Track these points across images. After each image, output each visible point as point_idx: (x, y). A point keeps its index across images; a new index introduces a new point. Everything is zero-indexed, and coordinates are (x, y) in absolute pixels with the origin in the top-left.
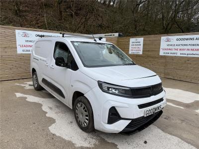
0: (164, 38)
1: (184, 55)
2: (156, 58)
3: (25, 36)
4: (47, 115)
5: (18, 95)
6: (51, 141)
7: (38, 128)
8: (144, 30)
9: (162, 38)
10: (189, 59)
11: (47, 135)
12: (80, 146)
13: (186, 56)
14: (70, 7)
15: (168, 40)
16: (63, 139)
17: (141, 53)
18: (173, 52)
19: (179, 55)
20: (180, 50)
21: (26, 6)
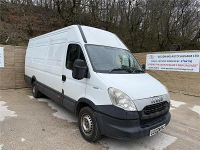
0: (148, 55)
1: (164, 69)
9: (147, 55)
10: (167, 73)
15: (152, 57)
18: (156, 66)
20: (161, 65)
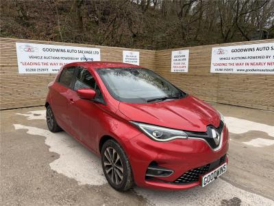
1: (242, 72)
2: (206, 76)
3: (29, 50)
4: (51, 150)
5: (18, 127)
6: (50, 179)
7: (36, 165)
8: (195, 39)
10: (248, 77)
11: (46, 172)
12: (85, 184)
13: (244, 72)
14: (94, 11)
15: (221, 53)
16: (66, 177)
17: (186, 70)
19: (235, 71)
20: (237, 64)
21: (35, 11)
